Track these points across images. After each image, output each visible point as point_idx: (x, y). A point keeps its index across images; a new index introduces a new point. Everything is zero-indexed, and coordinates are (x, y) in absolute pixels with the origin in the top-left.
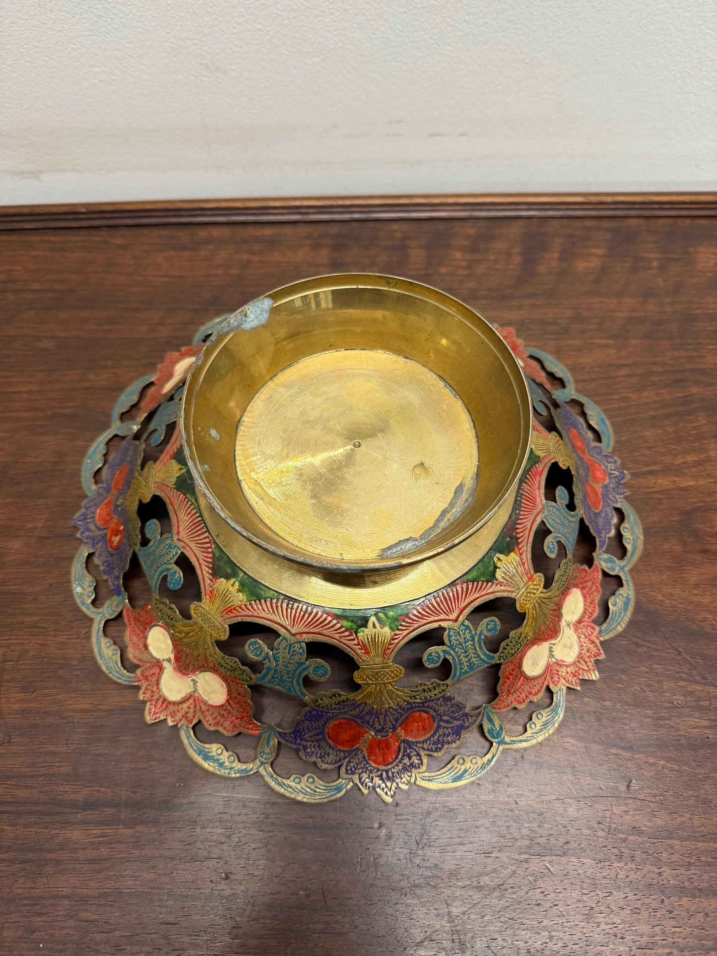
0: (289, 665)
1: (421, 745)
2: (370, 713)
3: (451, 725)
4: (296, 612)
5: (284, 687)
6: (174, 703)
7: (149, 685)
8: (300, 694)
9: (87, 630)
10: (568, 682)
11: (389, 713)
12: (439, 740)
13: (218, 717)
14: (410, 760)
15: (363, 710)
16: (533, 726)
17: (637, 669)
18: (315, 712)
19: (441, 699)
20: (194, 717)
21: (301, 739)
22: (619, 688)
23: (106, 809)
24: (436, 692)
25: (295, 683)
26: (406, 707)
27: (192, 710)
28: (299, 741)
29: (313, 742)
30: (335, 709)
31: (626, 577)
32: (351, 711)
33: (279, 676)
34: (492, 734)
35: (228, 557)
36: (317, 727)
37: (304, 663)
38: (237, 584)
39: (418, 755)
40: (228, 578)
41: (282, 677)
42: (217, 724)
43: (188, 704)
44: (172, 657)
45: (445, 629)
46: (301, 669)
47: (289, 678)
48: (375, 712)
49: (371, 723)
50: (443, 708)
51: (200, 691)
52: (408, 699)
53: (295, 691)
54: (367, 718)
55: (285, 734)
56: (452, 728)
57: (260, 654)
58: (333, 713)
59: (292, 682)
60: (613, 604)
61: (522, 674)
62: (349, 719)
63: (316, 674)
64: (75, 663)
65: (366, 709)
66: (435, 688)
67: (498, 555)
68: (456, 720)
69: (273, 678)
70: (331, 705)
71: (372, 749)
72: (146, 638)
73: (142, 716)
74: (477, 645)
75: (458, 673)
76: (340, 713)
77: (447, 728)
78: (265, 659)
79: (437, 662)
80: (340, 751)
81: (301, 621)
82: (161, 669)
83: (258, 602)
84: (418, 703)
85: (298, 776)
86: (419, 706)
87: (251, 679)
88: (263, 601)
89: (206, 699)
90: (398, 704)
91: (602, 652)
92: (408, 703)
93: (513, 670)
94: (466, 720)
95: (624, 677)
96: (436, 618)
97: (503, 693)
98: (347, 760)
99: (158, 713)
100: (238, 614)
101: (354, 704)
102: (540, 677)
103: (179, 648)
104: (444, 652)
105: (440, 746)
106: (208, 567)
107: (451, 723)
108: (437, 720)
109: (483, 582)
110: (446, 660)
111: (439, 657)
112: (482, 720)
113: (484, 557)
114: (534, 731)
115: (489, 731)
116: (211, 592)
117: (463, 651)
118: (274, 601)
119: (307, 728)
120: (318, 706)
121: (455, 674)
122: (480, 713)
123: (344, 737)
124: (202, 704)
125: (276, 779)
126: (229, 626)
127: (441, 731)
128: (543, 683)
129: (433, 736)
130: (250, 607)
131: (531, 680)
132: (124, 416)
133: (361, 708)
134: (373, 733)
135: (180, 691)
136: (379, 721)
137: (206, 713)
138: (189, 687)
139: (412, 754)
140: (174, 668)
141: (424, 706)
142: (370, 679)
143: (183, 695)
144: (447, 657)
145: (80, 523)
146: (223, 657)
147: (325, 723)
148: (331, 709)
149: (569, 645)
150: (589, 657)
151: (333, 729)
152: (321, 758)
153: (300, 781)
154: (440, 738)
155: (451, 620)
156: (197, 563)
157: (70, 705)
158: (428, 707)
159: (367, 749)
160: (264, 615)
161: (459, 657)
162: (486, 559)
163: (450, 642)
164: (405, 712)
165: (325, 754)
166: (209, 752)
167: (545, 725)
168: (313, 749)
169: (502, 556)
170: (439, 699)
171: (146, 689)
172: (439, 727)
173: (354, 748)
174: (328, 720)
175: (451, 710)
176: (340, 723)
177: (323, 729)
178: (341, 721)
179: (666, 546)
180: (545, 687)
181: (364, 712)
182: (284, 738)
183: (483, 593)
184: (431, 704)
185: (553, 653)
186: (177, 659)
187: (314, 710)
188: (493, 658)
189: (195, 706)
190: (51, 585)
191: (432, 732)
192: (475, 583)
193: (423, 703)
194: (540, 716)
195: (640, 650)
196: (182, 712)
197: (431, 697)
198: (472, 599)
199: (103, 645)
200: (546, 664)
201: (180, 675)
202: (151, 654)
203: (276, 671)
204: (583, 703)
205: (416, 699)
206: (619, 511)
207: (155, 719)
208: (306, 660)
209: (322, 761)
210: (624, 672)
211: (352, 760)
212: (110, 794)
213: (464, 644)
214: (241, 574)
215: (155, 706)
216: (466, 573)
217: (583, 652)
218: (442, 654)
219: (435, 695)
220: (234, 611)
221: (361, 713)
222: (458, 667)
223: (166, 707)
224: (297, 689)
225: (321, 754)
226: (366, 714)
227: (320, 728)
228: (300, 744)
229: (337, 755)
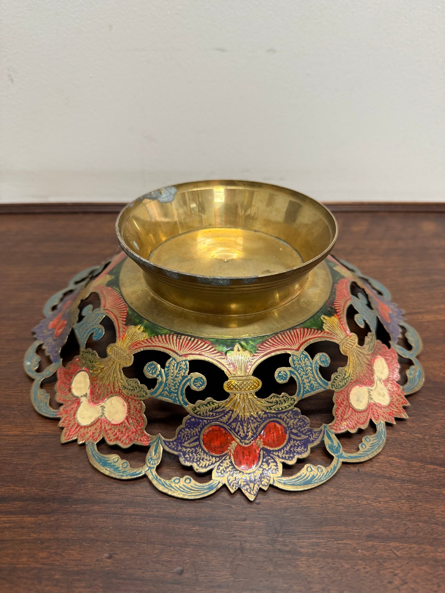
0: (176, 379)
1: (277, 454)
2: (236, 420)
3: (299, 438)
4: (183, 341)
5: (171, 398)
6: (85, 427)
7: (68, 417)
8: (182, 403)
9: (28, 388)
10: (386, 418)
11: (250, 421)
12: (291, 451)
13: (118, 433)
14: (268, 465)
15: (231, 417)
16: (364, 446)
17: (435, 414)
18: (193, 420)
19: (291, 412)
20: (99, 436)
21: (182, 446)
22: (425, 426)
23: (16, 503)
24: (286, 405)
25: (179, 393)
26: (264, 416)
27: (98, 431)
28: (180, 448)
29: (191, 448)
30: (209, 416)
31: (415, 360)
32: (221, 417)
33: (168, 389)
34: (333, 449)
35: (137, 313)
36: (195, 434)
37: (187, 377)
38: (142, 327)
39: (275, 462)
40: (136, 324)
41: (170, 389)
42: (117, 439)
43: (95, 427)
44: (88, 392)
45: (289, 355)
46: (184, 381)
47: (175, 389)
48: (240, 419)
49: (237, 431)
50: (292, 421)
51: (106, 415)
52: (264, 409)
53: (179, 400)
54: (234, 425)
55: (169, 442)
56: (300, 440)
57: (155, 372)
58: (207, 420)
59: (177, 393)
60: (409, 374)
61: (350, 406)
62: (219, 425)
63: (195, 385)
64: (15, 407)
65: (234, 416)
66: (285, 401)
67: (323, 316)
68: (304, 434)
69: (163, 390)
70: (206, 413)
71: (237, 455)
72: (70, 384)
73: (59, 439)
74: (314, 371)
75: (302, 392)
76: (212, 420)
77: (297, 441)
78: (158, 376)
79: (286, 378)
80: (212, 456)
81: (186, 347)
82: (79, 403)
83: (156, 337)
84: (273, 413)
85: (178, 478)
86: (274, 417)
87: (146, 394)
88: (159, 336)
89: (110, 419)
90: (257, 413)
91: (408, 402)
92: (266, 413)
93: (344, 401)
94: (311, 435)
95: (427, 419)
96: (283, 348)
97: (338, 417)
98: (218, 463)
99: (71, 435)
100: (141, 346)
101: (224, 411)
102: (364, 411)
103: (95, 382)
104: (291, 372)
105: (291, 455)
106: (123, 321)
107: (299, 436)
108: (288, 432)
109: (315, 329)
110: (292, 379)
111: (286, 375)
112: (323, 437)
113: (314, 316)
114: (364, 450)
115: (329, 447)
116: (123, 335)
117: (304, 373)
118: (167, 335)
119: (187, 436)
120: (196, 413)
121: (300, 391)
122: (321, 430)
123: (216, 443)
124: (106, 425)
125: (160, 480)
126: (134, 355)
127: (292, 442)
128: (367, 417)
129: (285, 446)
130: (150, 341)
131: (358, 412)
132: (77, 283)
133: (229, 414)
134: (238, 441)
135: (91, 417)
136: (243, 429)
137: (109, 431)
138: (98, 412)
139: (270, 461)
140: (89, 400)
141: (277, 417)
142: (236, 388)
143: (92, 420)
144: (293, 376)
145: (37, 330)
146: (126, 381)
147: (201, 429)
148: (206, 416)
149: (382, 394)
150: (398, 404)
151: (207, 436)
152: (196, 462)
153: (179, 481)
154: (292, 449)
155: (294, 350)
156: (115, 320)
157: (4, 432)
158: (280, 418)
159: (233, 455)
160: (160, 345)
161: (302, 377)
162: (315, 317)
163: (294, 365)
164: (264, 421)
165: (200, 459)
166: (107, 460)
167: (373, 446)
168: (191, 455)
169: (326, 317)
170: (288, 411)
171: (65, 420)
172: (290, 439)
173: (223, 454)
174: (203, 427)
175: (299, 424)
176: (213, 429)
177: (199, 436)
178: (214, 427)
179: (439, 348)
180: (368, 420)
181: (232, 420)
182: (168, 446)
183: (316, 336)
184: (283, 416)
185: (371, 397)
186: (92, 393)
187: (193, 417)
188: (327, 384)
189: (101, 428)
190: (9, 363)
191: (285, 443)
192: (309, 330)
193: (277, 414)
194: (368, 440)
195: (435, 403)
196: (90, 433)
197: (282, 409)
198: (308, 338)
199: (38, 394)
200: (367, 402)
201: (92, 404)
202: (72, 394)
203: (166, 384)
204: (400, 435)
205: (271, 409)
206: (402, 327)
207: (69, 439)
208: (189, 374)
209: (198, 465)
210: (426, 416)
211: (222, 465)
212: (23, 491)
213: (304, 368)
214: (146, 322)
215: (70, 431)
216: (302, 323)
217: (394, 400)
218: (289, 373)
219: (286, 408)
220: (138, 344)
221: (229, 419)
222: (302, 385)
223: (79, 430)
224: (181, 398)
225: (197, 459)
226: (233, 422)
227: (197, 435)
228: (180, 451)
229: (210, 460)
